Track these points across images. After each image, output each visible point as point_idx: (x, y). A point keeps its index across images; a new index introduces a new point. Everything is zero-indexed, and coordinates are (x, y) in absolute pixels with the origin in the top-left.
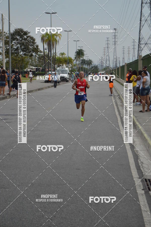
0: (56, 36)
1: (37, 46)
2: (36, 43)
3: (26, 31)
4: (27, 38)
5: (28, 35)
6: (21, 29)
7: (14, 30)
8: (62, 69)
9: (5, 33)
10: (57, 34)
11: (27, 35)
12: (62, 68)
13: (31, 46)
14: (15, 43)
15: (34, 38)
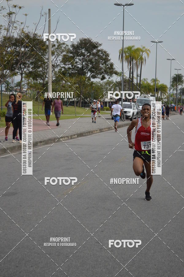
0: (143, 51)
1: (112, 65)
2: (110, 60)
3: (96, 43)
4: (97, 53)
5: (99, 48)
6: (88, 39)
7: (79, 41)
8: (145, 99)
9: (65, 45)
10: (144, 49)
11: (97, 48)
12: (145, 97)
13: (102, 64)
14: (80, 60)
15: (107, 53)
